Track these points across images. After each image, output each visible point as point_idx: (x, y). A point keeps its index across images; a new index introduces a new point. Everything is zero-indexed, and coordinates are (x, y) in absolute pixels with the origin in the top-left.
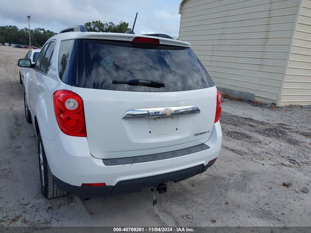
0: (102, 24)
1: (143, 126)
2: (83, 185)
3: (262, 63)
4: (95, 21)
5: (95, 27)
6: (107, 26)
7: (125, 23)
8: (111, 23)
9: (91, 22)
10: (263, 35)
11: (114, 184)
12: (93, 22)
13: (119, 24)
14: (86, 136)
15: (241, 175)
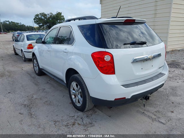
0: (45, 14)
1: (139, 66)
2: (116, 99)
3: (154, 28)
4: (41, 13)
5: (41, 17)
6: (49, 15)
7: (59, 13)
8: (51, 13)
9: (39, 14)
10: (153, 12)
11: (129, 98)
12: (40, 14)
13: (56, 14)
14: (115, 74)
15: (170, 89)
